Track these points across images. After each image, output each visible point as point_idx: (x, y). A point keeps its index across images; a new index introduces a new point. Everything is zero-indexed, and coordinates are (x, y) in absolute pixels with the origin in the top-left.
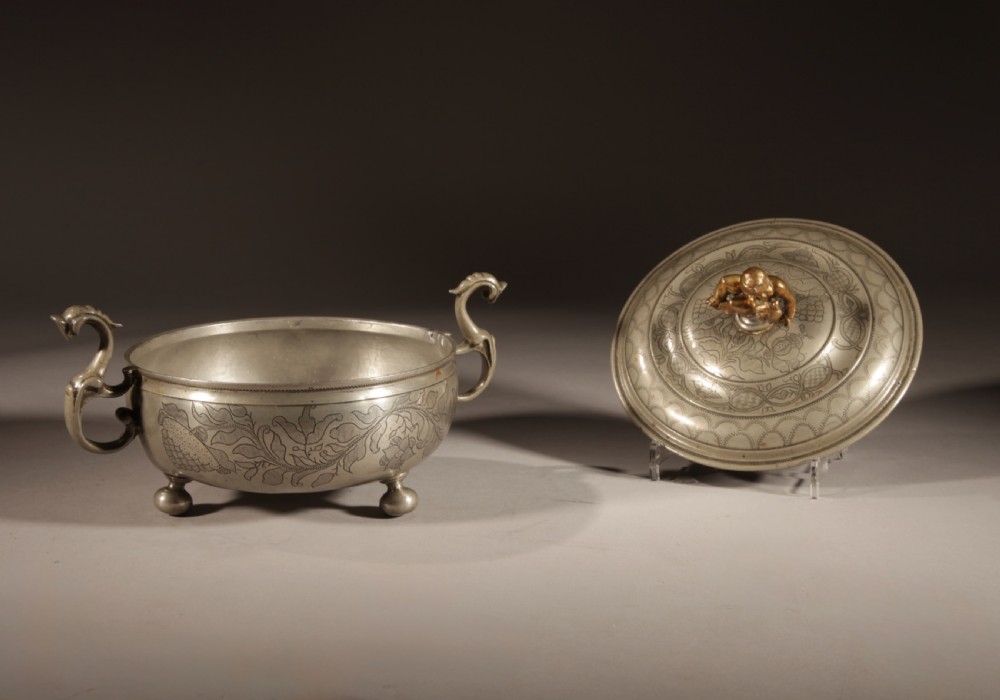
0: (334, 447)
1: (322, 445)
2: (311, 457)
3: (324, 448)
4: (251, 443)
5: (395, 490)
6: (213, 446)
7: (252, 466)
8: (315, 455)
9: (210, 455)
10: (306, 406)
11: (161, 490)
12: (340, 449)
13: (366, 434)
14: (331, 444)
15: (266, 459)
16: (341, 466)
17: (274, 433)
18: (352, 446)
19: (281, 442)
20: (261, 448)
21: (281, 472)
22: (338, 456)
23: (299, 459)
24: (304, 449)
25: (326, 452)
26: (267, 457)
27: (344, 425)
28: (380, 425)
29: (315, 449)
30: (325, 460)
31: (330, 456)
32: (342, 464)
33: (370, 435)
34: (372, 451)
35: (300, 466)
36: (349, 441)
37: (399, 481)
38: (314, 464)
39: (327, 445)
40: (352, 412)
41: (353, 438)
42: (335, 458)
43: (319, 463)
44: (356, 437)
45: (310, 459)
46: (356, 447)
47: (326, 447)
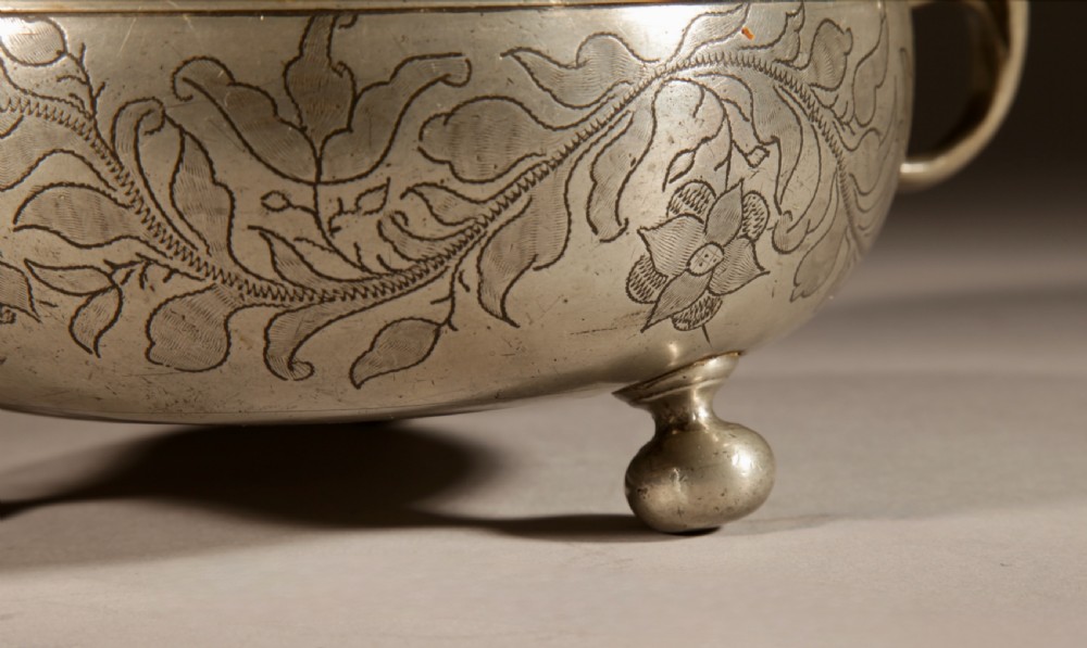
0: (438, 198)
1: (385, 187)
3: (394, 204)
4: (87, 177)
7: (100, 282)
8: (357, 232)
10: (314, 14)
12: (461, 210)
13: (570, 150)
14: (426, 184)
15: (154, 248)
16: (467, 289)
17: (182, 132)
18: (513, 201)
19: (213, 172)
20: (127, 200)
21: (220, 313)
22: (454, 241)
23: (293, 248)
24: (310, 205)
25: (406, 219)
26: (155, 242)
27: (479, 103)
28: (630, 116)
29: (358, 208)
30: (403, 256)
31: (421, 239)
32: (471, 278)
33: (589, 158)
34: (595, 230)
35: (295, 279)
36: (500, 176)
37: (703, 391)
38: (357, 274)
39: (410, 190)
40: (511, 52)
41: (514, 165)
42: (441, 248)
43: (376, 267)
44: (529, 163)
45: (337, 251)
46: (527, 206)
47: (403, 196)
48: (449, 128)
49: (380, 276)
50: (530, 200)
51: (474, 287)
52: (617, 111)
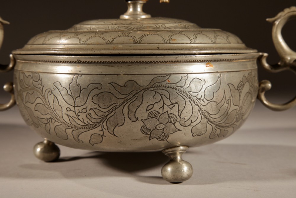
0: (97, 111)
1: (87, 108)
2: (79, 117)
3: (88, 111)
4: (42, 102)
6: (26, 105)
7: (46, 121)
8: (83, 116)
10: (75, 74)
12: (101, 114)
13: (123, 103)
14: (94, 108)
16: (105, 129)
18: (112, 112)
20: (47, 107)
21: (64, 129)
22: (101, 119)
23: (72, 118)
24: (74, 111)
25: (91, 115)
26: (52, 115)
27: (104, 93)
28: (136, 97)
29: (82, 112)
30: (91, 122)
31: (94, 119)
32: (105, 127)
33: (127, 105)
34: (130, 119)
35: (74, 124)
36: (108, 107)
38: (84, 124)
39: (91, 109)
40: (110, 83)
41: (111, 106)
42: (98, 121)
43: (87, 123)
46: (115, 114)
47: (90, 110)
48: (98, 98)
49: (88, 125)
50: (115, 112)
51: (106, 128)
52: (133, 96)
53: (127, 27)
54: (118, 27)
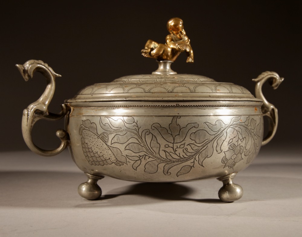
0: (193, 146)
1: (184, 144)
2: (177, 152)
3: (186, 147)
4: (137, 142)
5: (228, 184)
6: (112, 146)
7: (138, 159)
8: (180, 151)
9: (110, 152)
10: (174, 116)
11: (83, 184)
12: (196, 148)
13: (214, 139)
14: (191, 144)
15: (147, 153)
16: (197, 161)
17: (153, 135)
18: (204, 146)
19: (157, 141)
20: (143, 145)
21: (157, 164)
22: (195, 153)
23: (169, 154)
24: (172, 147)
25: (187, 149)
26: (147, 152)
27: (200, 131)
28: (223, 134)
29: (180, 147)
30: (187, 155)
31: (190, 152)
32: (197, 159)
33: (217, 140)
34: (217, 152)
35: (169, 159)
36: (202, 142)
37: (231, 179)
38: (179, 158)
39: (188, 144)
40: (205, 123)
41: (205, 141)
42: (193, 154)
43: (182, 157)
44: (207, 140)
45: (176, 154)
46: (206, 148)
47: (187, 146)
48: (195, 135)
49: (183, 158)
50: (207, 146)
51: (198, 160)
52: (221, 132)
53: (172, 80)
54: (165, 80)
